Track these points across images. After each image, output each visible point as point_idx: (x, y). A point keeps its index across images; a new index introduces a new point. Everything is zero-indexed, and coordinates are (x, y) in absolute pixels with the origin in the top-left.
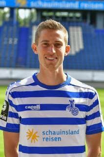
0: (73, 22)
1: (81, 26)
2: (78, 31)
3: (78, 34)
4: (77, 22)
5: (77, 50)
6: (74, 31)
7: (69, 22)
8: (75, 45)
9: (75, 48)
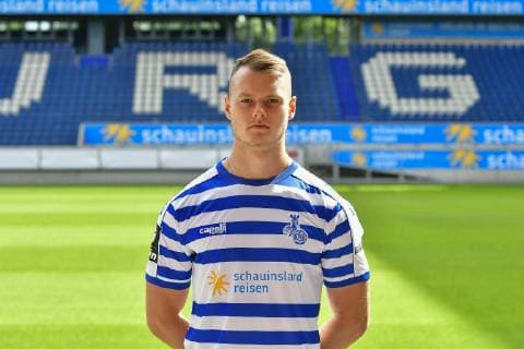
0: (35, 42)
1: (50, 51)
2: (40, 62)
3: (38, 69)
4: (44, 42)
5: (26, 103)
6: (31, 62)
7: (27, 42)
8: (23, 92)
9: (22, 99)
